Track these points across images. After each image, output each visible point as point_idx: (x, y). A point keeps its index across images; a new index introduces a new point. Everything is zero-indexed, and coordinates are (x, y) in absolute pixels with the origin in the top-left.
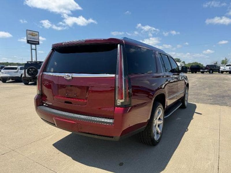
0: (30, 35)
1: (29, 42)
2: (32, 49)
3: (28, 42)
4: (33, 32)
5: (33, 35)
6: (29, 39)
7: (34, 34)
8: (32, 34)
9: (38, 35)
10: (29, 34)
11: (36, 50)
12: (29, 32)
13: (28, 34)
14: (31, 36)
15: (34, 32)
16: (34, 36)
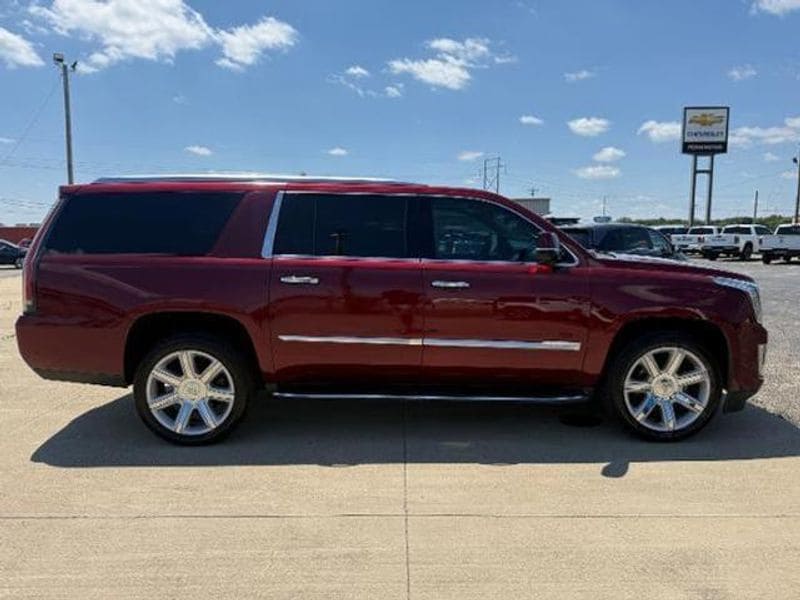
0: (697, 122)
1: (691, 147)
2: (696, 172)
3: (687, 148)
4: (705, 111)
5: (704, 123)
6: (688, 139)
7: (708, 119)
8: (704, 119)
9: (725, 119)
10: (691, 122)
11: (710, 172)
12: (691, 114)
13: (688, 120)
14: (698, 126)
15: (711, 111)
16: (708, 126)
